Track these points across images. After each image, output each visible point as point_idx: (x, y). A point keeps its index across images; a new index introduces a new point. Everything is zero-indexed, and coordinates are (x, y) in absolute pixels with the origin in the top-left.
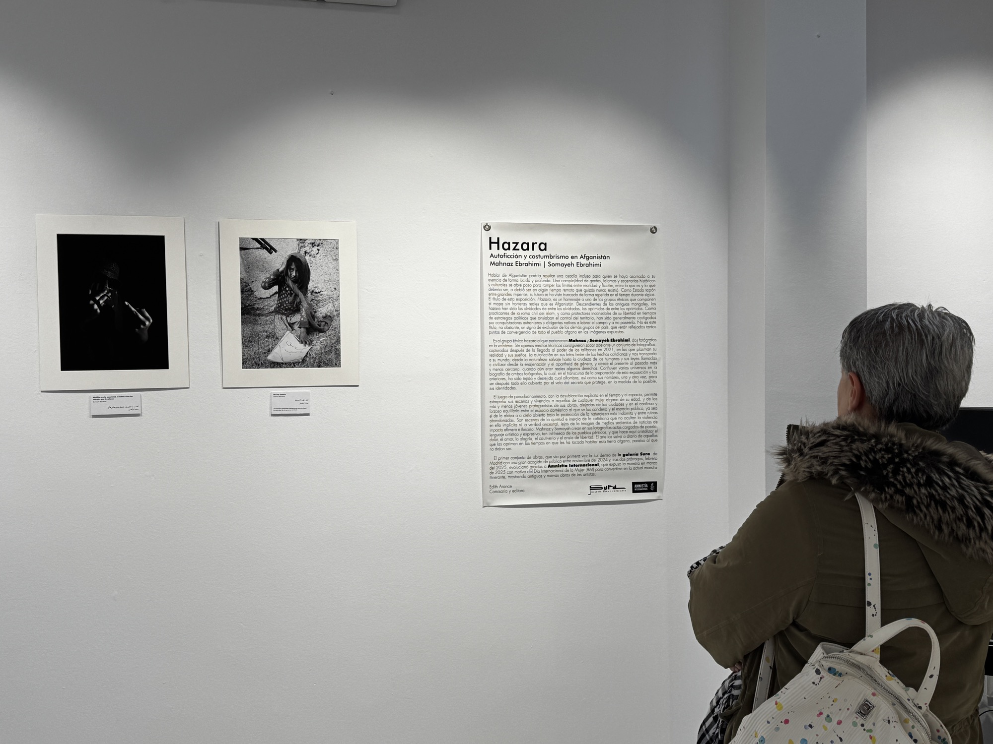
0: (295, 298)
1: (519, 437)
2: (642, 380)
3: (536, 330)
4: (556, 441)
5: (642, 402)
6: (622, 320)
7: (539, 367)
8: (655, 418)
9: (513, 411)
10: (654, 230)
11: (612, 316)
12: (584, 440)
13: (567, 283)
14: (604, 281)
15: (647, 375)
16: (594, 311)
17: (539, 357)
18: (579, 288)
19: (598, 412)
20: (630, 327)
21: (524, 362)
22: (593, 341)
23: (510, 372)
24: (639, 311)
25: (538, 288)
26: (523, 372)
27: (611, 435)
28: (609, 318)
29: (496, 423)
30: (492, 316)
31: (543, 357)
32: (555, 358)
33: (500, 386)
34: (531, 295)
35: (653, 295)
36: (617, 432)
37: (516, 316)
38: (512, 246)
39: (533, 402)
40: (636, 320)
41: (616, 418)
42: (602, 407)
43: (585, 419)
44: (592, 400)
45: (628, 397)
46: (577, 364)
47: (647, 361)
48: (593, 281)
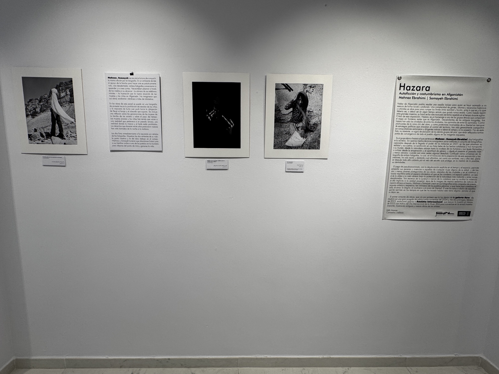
0: (300, 115)
1: (404, 187)
2: (472, 160)
3: (419, 133)
4: (422, 189)
5: (470, 171)
6: (465, 129)
7: (418, 152)
8: (476, 180)
9: (402, 174)
10: (489, 80)
11: (460, 126)
12: (437, 190)
13: (438, 108)
14: (458, 108)
15: (475, 158)
16: (450, 124)
17: (419, 147)
18: (444, 111)
19: (446, 176)
20: (469, 133)
21: (411, 150)
22: (448, 139)
23: (403, 154)
24: (474, 124)
25: (422, 111)
26: (410, 154)
27: (451, 187)
28: (458, 128)
29: (393, 180)
30: (397, 125)
31: (421, 147)
32: (427, 147)
33: (397, 161)
34: (418, 114)
35: (484, 116)
36: (454, 186)
37: (409, 125)
38: (412, 88)
39: (413, 170)
40: (472, 129)
41: (455, 179)
42: (449, 173)
43: (439, 179)
44: (443, 170)
45: (463, 169)
46: (438, 151)
47: (476, 150)
48: (452, 108)
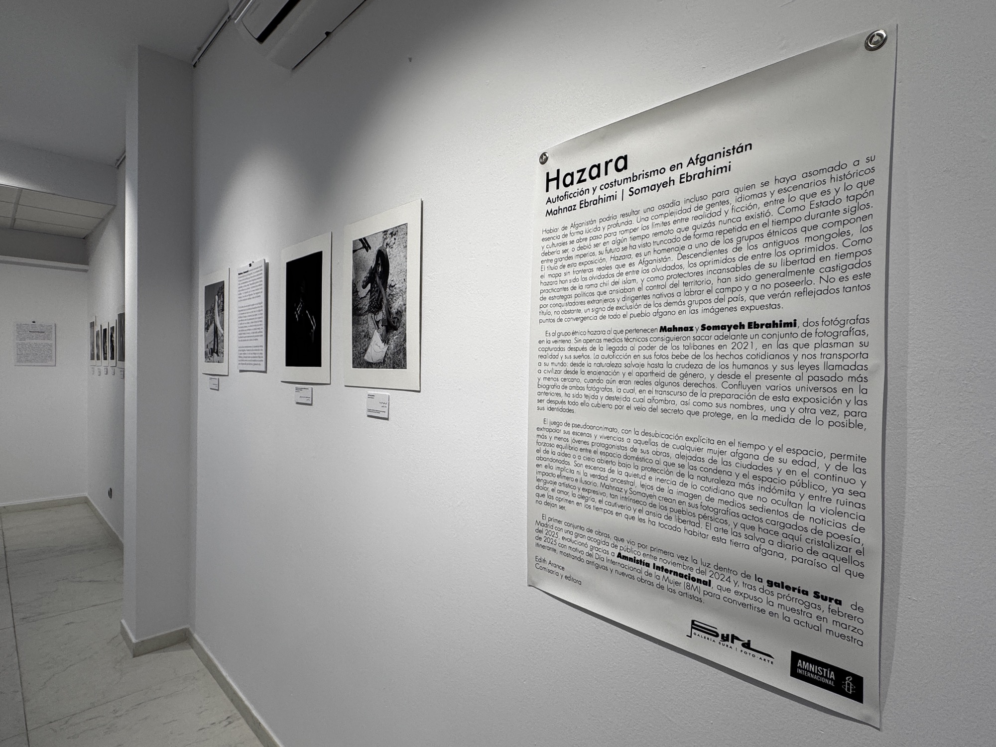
0: (379, 295)
1: (576, 492)
2: (826, 418)
3: (606, 313)
4: (631, 514)
5: (822, 470)
6: (779, 280)
7: (608, 378)
8: (858, 517)
9: (570, 448)
11: (753, 273)
12: (682, 526)
13: (661, 220)
14: (737, 200)
15: (841, 408)
16: (711, 267)
17: (608, 361)
18: (683, 225)
20: (799, 294)
21: (586, 369)
22: (709, 328)
23: (567, 384)
24: (825, 253)
25: (612, 239)
26: (585, 385)
27: (738, 529)
28: (746, 278)
29: (546, 463)
30: (545, 295)
31: (614, 361)
32: (635, 362)
33: (553, 406)
34: (600, 253)
35: (868, 206)
36: (752, 528)
37: (578, 291)
38: (577, 176)
39: (598, 437)
40: (817, 274)
41: (750, 497)
42: (721, 467)
43: (685, 485)
44: (699, 450)
45: (784, 455)
46: (674, 375)
47: (839, 372)
48: (712, 205)
